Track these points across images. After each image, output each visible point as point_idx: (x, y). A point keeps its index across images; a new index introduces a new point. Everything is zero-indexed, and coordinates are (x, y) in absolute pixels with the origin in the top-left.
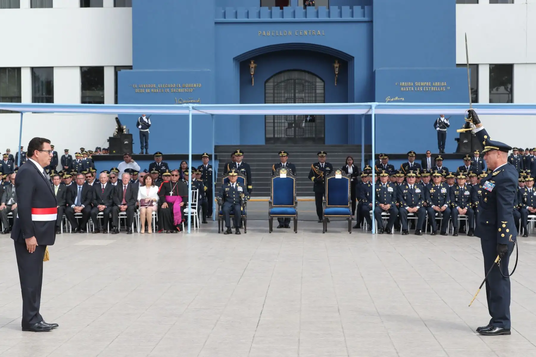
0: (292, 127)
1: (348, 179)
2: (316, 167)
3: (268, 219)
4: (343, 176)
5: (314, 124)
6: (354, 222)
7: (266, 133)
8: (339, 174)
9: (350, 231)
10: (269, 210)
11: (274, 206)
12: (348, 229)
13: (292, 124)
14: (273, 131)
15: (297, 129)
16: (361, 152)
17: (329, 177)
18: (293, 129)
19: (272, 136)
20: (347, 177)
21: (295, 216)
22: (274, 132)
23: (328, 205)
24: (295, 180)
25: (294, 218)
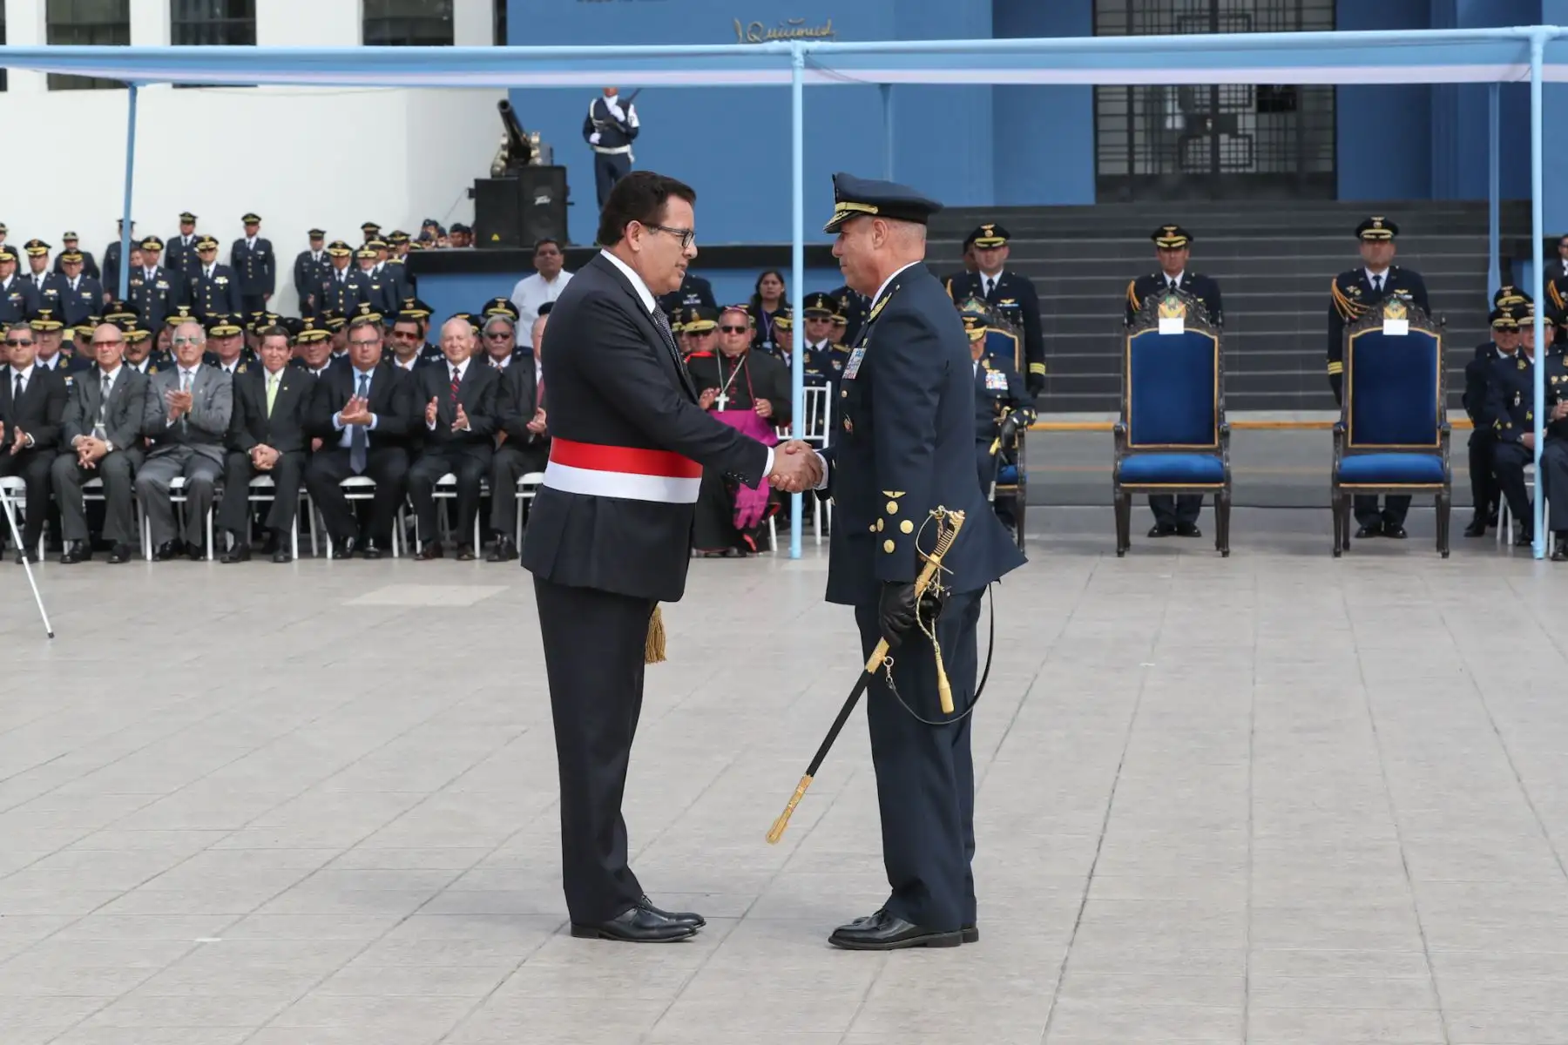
0: (1205, 131)
1: (1436, 339)
2: (1351, 289)
3: (1112, 501)
4: (1415, 326)
5: (1291, 119)
6: (1463, 513)
7: (1101, 157)
8: (1400, 318)
9: (1442, 547)
10: (1116, 465)
11: (1136, 446)
12: (1434, 540)
13: (1203, 118)
14: (1126, 149)
15: (1224, 138)
16: (1486, 230)
17: (1358, 331)
18: (1207, 139)
19: (1122, 169)
20: (1430, 330)
21: (1220, 489)
22: (1131, 153)
23: (1353, 442)
24: (1219, 342)
25: (1217, 497)
